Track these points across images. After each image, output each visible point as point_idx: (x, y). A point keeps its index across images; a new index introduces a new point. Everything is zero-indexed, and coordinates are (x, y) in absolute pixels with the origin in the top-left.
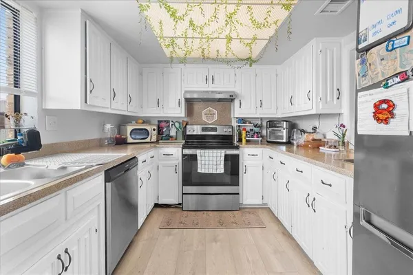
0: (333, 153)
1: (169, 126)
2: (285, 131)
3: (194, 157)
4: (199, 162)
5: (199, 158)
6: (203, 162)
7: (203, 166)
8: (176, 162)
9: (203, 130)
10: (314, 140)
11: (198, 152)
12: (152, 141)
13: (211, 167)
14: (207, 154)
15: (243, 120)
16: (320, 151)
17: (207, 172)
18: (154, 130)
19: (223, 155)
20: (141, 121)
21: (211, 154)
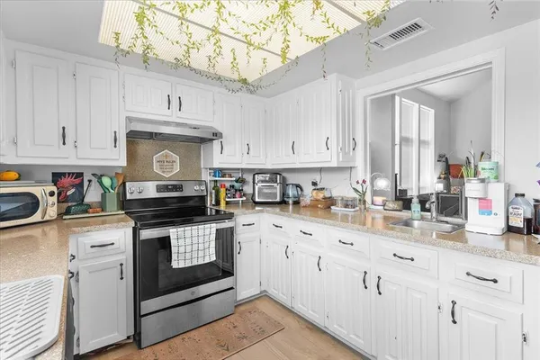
0: (350, 214)
1: (81, 185)
2: (278, 187)
3: (165, 243)
4: (174, 250)
5: (173, 242)
6: (182, 250)
7: (182, 257)
8: (121, 258)
9: (159, 189)
10: (325, 198)
11: (173, 232)
12: (47, 218)
13: (195, 255)
14: (188, 234)
15: (221, 172)
16: (332, 211)
17: (188, 264)
18: (52, 194)
19: (214, 231)
20: (13, 175)
21: (195, 233)
